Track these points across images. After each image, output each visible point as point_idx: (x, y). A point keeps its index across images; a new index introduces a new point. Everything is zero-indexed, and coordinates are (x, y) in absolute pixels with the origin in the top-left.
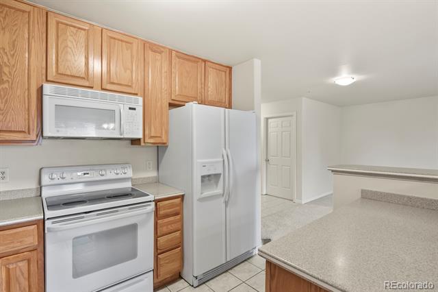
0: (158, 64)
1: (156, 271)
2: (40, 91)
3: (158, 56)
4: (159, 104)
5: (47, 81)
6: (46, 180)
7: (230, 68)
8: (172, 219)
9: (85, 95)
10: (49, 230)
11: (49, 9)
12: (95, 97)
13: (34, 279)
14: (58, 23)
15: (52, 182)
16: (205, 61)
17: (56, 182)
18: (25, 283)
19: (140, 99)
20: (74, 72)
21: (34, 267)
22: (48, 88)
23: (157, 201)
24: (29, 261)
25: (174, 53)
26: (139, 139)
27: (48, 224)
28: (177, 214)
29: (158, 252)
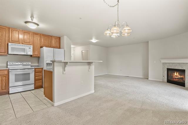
0: (37, 37)
1: (35, 84)
2: (8, 44)
3: (37, 36)
4: (37, 47)
5: (9, 42)
6: (8, 64)
7: (60, 38)
8: (39, 73)
9: (18, 45)
10: (10, 71)
11: (10, 27)
12: (20, 45)
13: (7, 81)
14: (12, 30)
15: (10, 64)
16: (51, 36)
17: (11, 64)
18: (5, 81)
19: (32, 46)
20: (15, 40)
21: (7, 79)
22: (9, 44)
23: (35, 69)
24: (6, 77)
25: (42, 35)
26: (32, 55)
27: (10, 70)
28: (41, 72)
29: (35, 80)
